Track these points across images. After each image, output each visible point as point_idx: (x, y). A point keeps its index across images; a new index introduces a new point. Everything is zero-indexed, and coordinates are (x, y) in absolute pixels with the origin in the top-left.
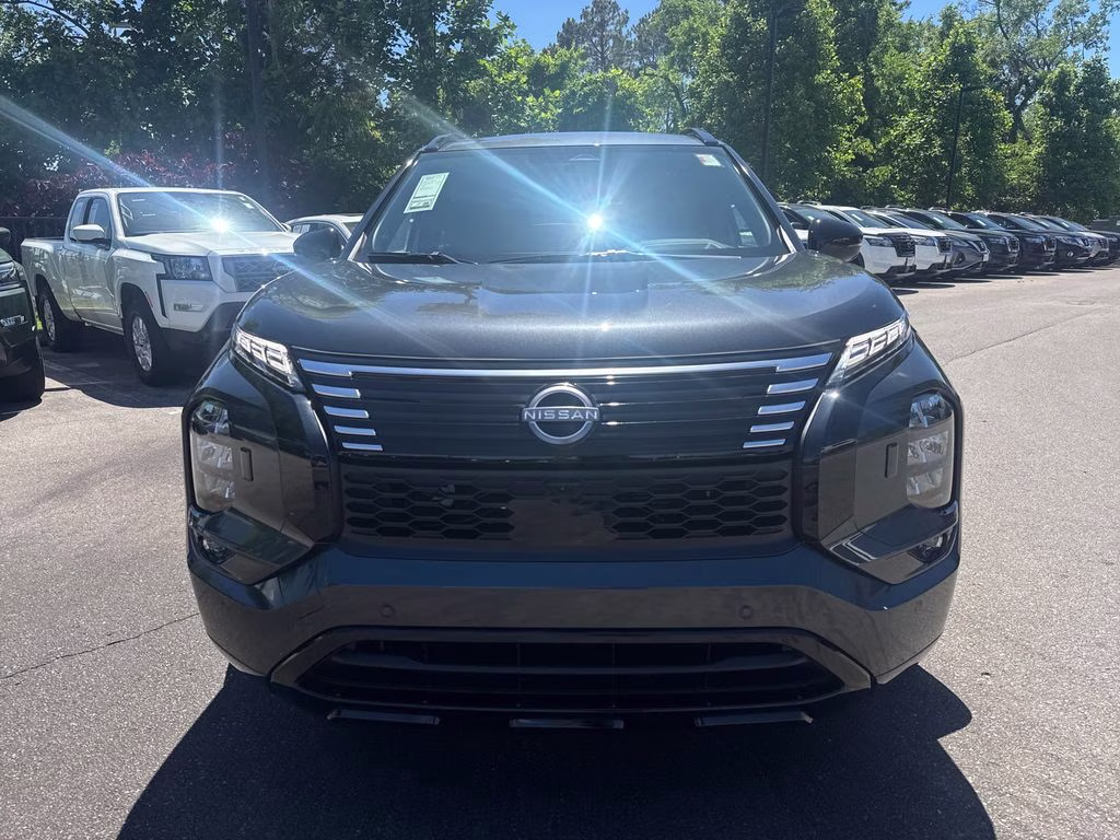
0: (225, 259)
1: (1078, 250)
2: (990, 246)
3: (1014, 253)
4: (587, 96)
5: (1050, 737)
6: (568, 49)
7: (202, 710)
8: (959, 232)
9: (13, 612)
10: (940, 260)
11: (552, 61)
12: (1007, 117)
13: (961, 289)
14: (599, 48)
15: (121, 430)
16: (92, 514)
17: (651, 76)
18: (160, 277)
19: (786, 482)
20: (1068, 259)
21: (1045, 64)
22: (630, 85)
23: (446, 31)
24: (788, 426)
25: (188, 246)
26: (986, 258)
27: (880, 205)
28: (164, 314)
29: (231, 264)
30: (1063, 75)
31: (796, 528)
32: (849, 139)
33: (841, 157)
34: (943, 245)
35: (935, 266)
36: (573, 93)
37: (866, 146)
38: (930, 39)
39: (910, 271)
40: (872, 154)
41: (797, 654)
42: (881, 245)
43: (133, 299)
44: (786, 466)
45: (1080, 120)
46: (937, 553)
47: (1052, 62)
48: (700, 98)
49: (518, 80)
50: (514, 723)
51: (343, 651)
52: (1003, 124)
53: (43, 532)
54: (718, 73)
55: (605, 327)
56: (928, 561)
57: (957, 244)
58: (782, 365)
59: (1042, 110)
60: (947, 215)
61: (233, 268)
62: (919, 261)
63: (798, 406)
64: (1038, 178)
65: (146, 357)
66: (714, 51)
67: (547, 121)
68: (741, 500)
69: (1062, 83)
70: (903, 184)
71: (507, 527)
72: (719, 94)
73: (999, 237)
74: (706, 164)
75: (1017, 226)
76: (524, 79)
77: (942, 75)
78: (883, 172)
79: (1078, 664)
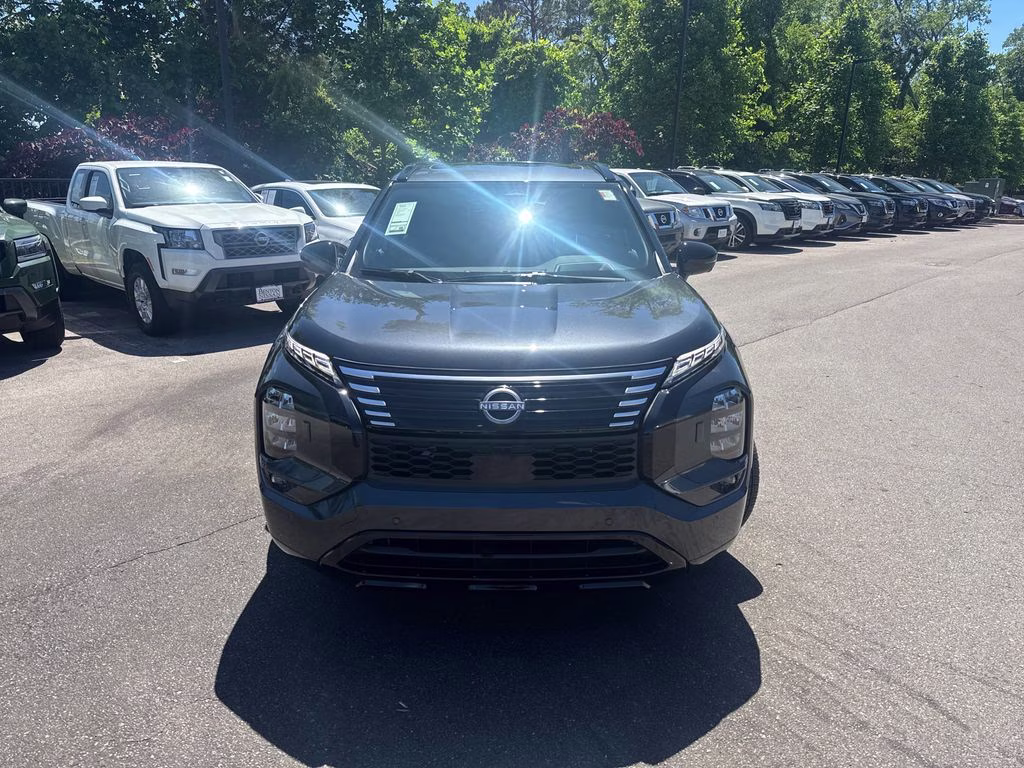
0: (215, 232)
1: (947, 211)
2: (869, 207)
3: (890, 214)
4: (518, 64)
5: (808, 603)
6: (502, 18)
7: (256, 588)
8: (842, 195)
9: (102, 522)
10: (824, 221)
11: (486, 30)
12: (895, 88)
13: (841, 247)
14: (529, 7)
15: (137, 377)
16: (136, 448)
17: (577, 42)
18: (160, 246)
19: (634, 446)
20: (939, 219)
21: (933, 34)
22: (557, 55)
23: (394, 9)
24: (636, 413)
25: (182, 220)
26: (865, 220)
27: (777, 168)
28: (164, 277)
29: (219, 235)
30: (947, 47)
31: (640, 474)
32: (752, 106)
33: (744, 124)
34: (827, 208)
35: (819, 227)
36: (506, 61)
37: (767, 113)
38: (831, 9)
39: (796, 233)
40: (773, 121)
41: (640, 547)
42: (772, 210)
43: (134, 262)
44: (634, 437)
45: (960, 89)
46: (732, 487)
47: (939, 33)
48: (620, 66)
49: (457, 55)
50: (473, 587)
51: (367, 545)
52: (890, 94)
53: (103, 462)
54: (636, 44)
55: (533, 347)
56: (725, 491)
57: (840, 206)
58: (635, 375)
59: (927, 79)
60: (835, 179)
61: (220, 238)
62: (805, 223)
63: (643, 401)
64: (921, 143)
65: (147, 312)
66: (632, 24)
67: (483, 92)
68: (609, 457)
69: (946, 54)
70: (799, 146)
71: (469, 472)
72: (636, 64)
73: (878, 200)
74: (606, 199)
75: (897, 190)
76: (464, 54)
77: (838, 48)
78: (781, 137)
79: (842, 559)
